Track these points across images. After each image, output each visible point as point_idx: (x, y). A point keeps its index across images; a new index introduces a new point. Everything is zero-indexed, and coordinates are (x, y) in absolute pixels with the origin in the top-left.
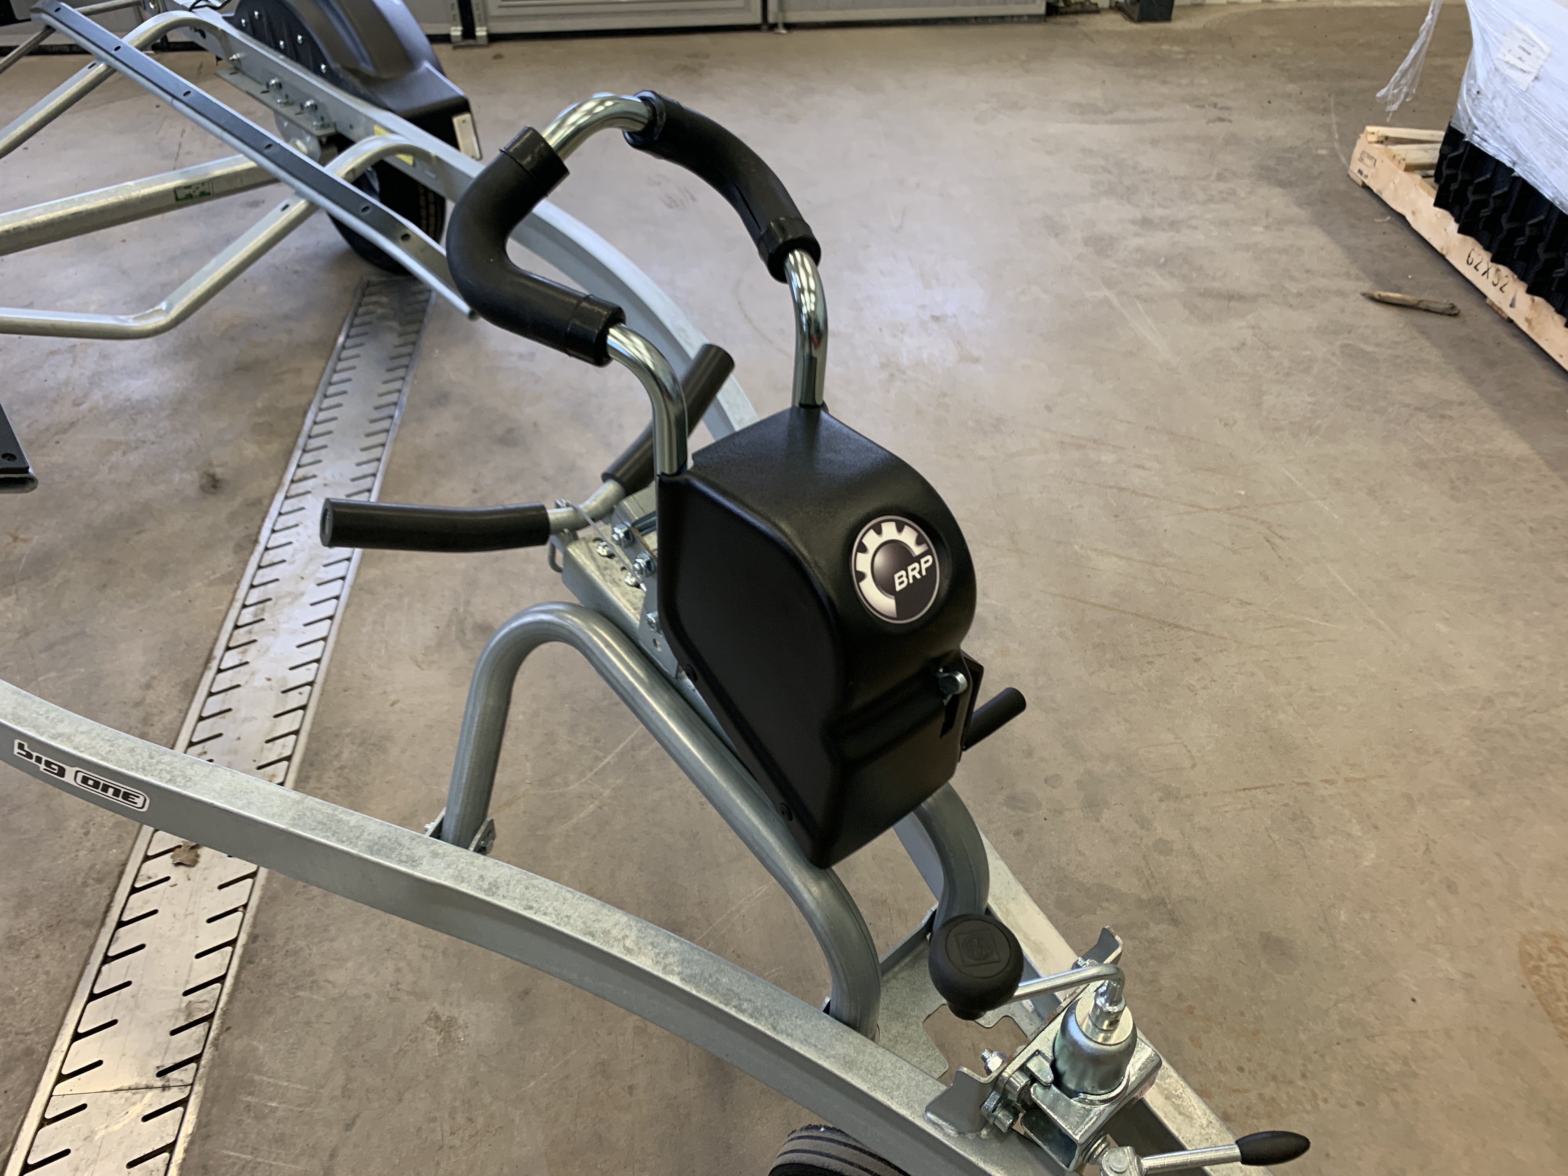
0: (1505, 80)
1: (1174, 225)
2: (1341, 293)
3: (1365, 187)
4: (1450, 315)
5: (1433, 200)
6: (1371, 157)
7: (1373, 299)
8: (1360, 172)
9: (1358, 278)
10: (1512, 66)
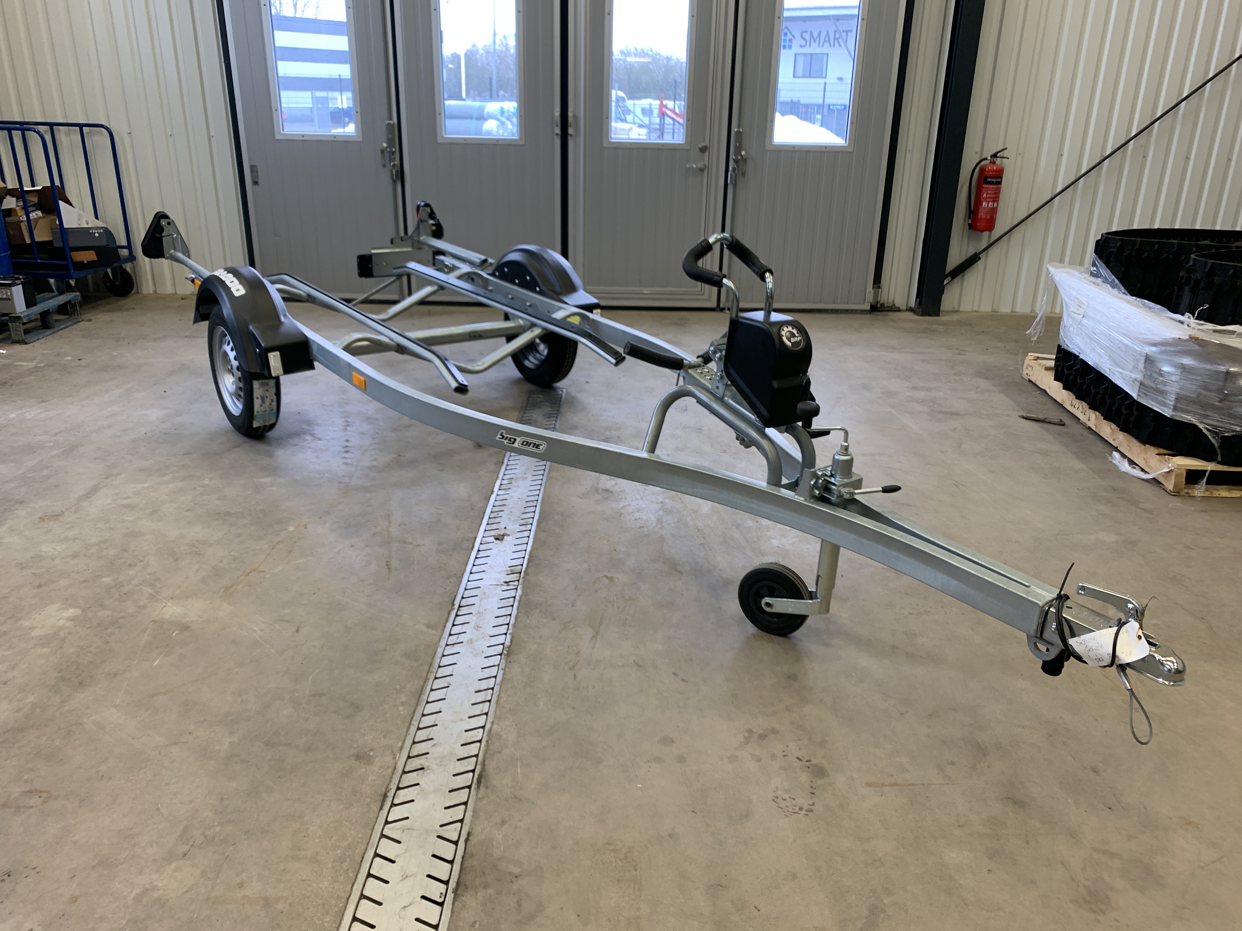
0: (1074, 319)
1: (929, 389)
2: (1008, 415)
3: (1030, 381)
4: (1060, 425)
5: (1053, 378)
6: (1031, 366)
7: (1023, 417)
8: (1027, 374)
9: (1018, 411)
10: (1075, 313)
